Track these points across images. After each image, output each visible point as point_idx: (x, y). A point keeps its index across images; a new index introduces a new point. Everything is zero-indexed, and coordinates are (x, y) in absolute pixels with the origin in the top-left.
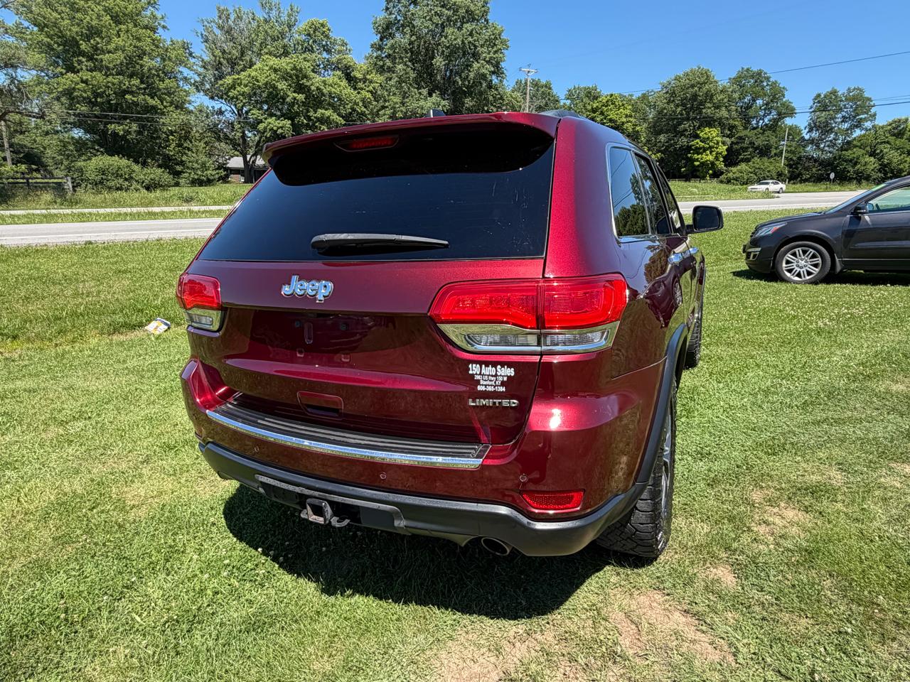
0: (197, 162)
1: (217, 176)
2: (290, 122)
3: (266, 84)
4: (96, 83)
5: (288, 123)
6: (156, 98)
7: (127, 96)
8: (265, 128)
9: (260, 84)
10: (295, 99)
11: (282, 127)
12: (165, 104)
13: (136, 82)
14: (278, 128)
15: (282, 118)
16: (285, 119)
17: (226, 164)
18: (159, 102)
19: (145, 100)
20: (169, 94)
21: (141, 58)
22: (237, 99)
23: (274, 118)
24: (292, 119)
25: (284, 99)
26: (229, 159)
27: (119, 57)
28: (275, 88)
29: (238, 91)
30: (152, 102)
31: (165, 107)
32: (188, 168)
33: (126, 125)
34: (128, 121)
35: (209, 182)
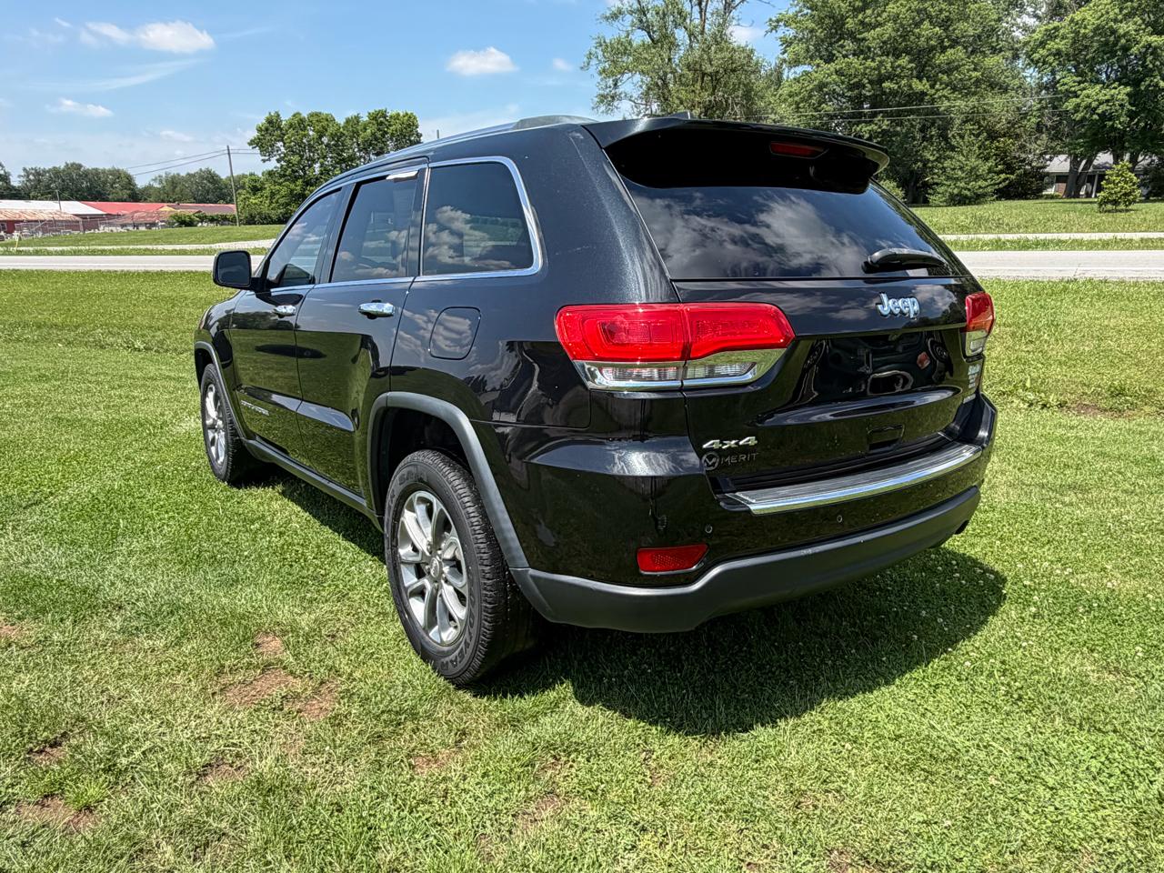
0: (961, 168)
1: (989, 189)
2: (1128, 89)
3: (1097, 28)
4: (852, 71)
5: (1122, 92)
6: (925, 81)
7: (886, 84)
8: (1078, 105)
9: (1087, 31)
10: (1149, 45)
11: (1108, 101)
12: (937, 86)
13: (904, 61)
14: (1101, 103)
15: (1116, 84)
16: (1119, 85)
17: (1044, 167)
18: (928, 86)
19: (910, 86)
20: (948, 72)
21: (917, 25)
22: (1044, 63)
23: (1098, 87)
24: (1136, 83)
25: (1126, 49)
26: (1051, 159)
27: (888, 30)
28: (1113, 32)
29: (1049, 50)
30: (919, 86)
31: (938, 90)
32: (948, 178)
33: (876, 124)
34: (879, 118)
35: (977, 199)
